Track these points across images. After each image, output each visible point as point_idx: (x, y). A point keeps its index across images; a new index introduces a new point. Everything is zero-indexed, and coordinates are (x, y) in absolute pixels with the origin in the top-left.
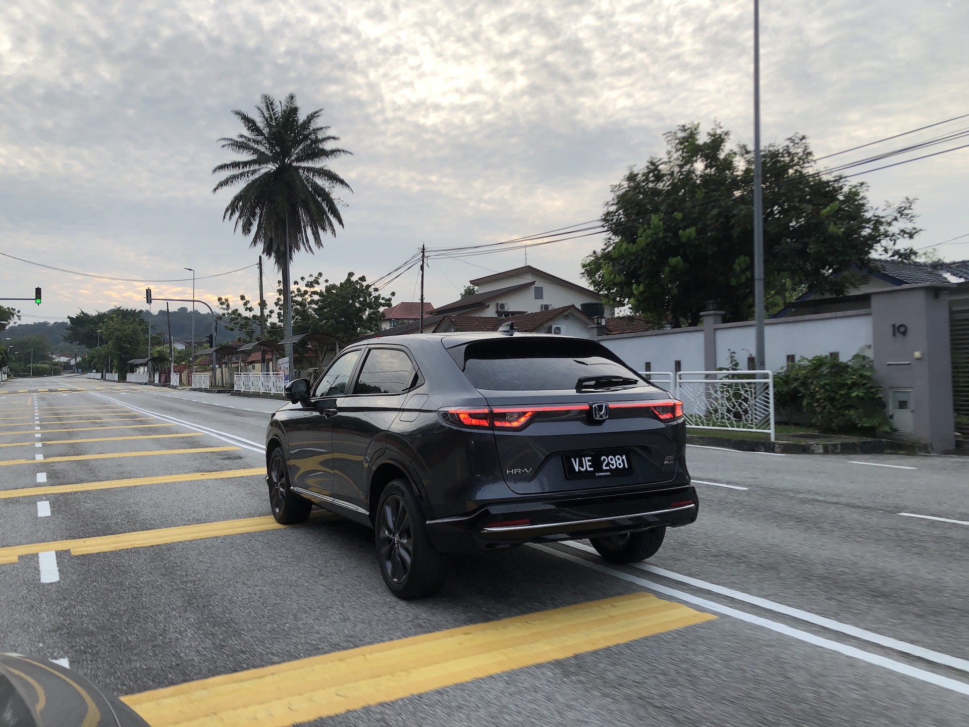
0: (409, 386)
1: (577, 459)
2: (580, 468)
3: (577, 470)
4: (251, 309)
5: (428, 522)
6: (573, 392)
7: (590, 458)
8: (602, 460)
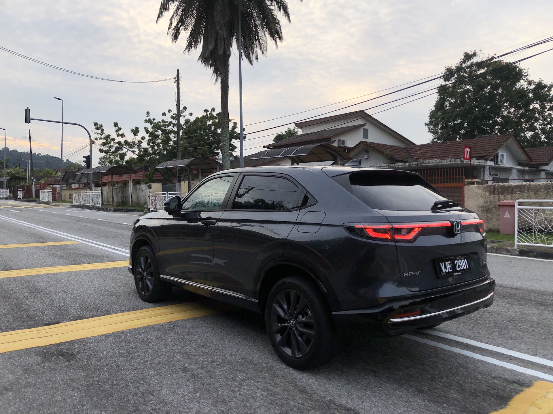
0: (300, 205)
1: (443, 263)
2: (446, 270)
3: (444, 272)
4: (122, 136)
5: (334, 313)
6: (429, 213)
7: (449, 262)
8: (456, 263)
